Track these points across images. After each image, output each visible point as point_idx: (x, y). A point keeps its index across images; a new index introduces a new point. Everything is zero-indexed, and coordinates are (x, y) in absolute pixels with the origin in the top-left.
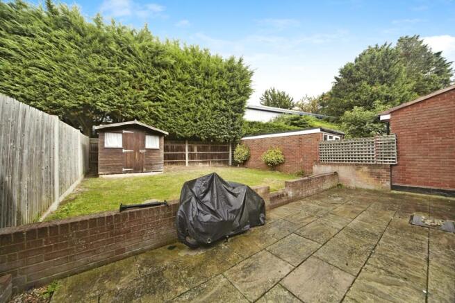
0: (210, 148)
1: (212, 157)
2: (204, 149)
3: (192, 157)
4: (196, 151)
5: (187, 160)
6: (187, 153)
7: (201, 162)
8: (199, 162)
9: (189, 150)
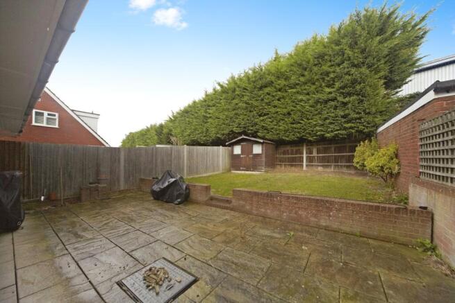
0: (333, 149)
1: (336, 160)
2: (325, 150)
3: (310, 160)
4: (315, 154)
5: (305, 164)
6: (305, 156)
7: (321, 166)
8: (318, 166)
9: (307, 153)
